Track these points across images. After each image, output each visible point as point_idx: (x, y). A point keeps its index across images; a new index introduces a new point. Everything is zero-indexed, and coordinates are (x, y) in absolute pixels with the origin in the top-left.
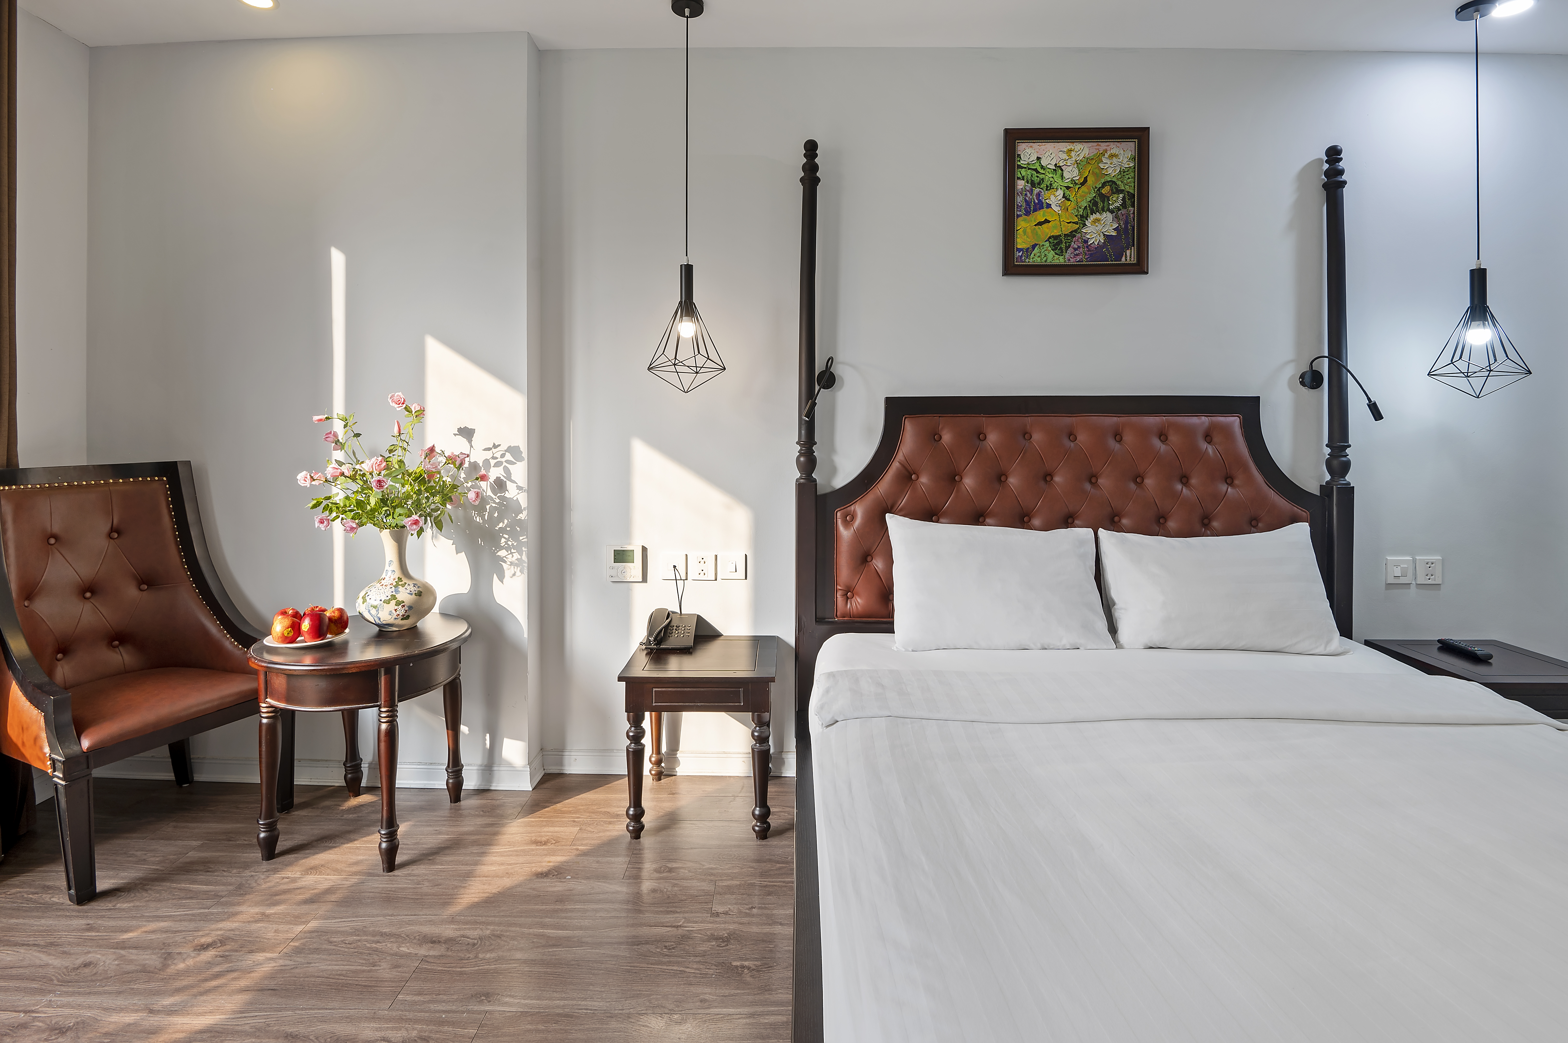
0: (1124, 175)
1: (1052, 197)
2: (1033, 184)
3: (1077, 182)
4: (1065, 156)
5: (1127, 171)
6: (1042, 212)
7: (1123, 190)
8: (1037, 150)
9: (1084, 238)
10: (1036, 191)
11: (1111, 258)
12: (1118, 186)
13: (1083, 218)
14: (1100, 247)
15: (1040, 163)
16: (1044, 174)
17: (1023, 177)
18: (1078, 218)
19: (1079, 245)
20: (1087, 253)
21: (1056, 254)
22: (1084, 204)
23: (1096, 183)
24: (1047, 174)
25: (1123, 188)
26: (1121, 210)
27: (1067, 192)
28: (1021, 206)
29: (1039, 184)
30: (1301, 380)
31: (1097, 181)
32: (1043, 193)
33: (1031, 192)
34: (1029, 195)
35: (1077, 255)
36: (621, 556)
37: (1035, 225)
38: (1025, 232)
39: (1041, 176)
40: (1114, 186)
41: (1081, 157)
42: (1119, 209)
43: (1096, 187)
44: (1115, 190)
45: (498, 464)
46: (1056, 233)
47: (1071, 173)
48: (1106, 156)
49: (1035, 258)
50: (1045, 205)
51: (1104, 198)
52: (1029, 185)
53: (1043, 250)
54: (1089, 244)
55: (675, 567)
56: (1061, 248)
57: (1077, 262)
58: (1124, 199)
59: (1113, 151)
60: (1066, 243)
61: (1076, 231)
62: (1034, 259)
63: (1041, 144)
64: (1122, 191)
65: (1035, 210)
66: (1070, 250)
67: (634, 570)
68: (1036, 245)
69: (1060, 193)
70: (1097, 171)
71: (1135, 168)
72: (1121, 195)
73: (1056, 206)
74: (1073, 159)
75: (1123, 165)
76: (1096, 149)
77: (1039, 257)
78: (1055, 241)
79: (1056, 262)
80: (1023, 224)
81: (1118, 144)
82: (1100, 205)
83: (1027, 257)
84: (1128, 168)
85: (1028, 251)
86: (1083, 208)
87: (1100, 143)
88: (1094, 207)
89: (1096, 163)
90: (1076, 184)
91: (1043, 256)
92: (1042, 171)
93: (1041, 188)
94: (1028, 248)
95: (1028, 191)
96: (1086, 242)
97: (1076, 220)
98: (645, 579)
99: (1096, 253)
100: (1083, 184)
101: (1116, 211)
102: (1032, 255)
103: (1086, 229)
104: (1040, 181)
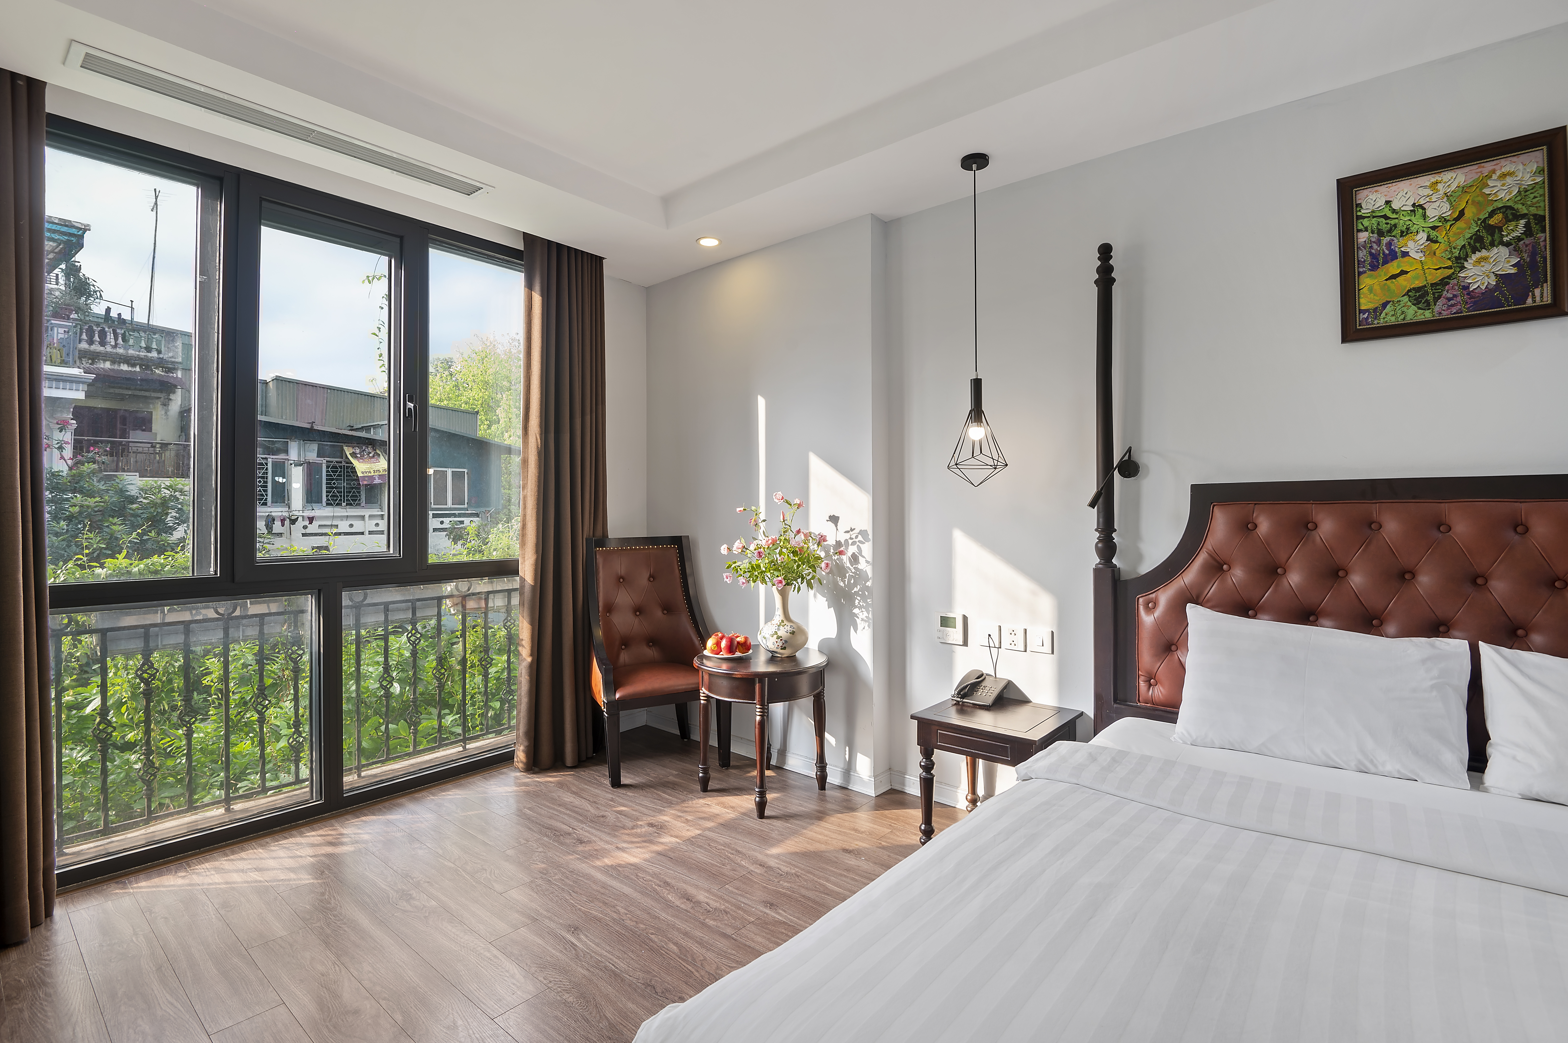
0: (1525, 196)
1: (1411, 244)
2: (1381, 233)
3: (1447, 218)
4: (1428, 192)
5: (1532, 189)
6: (1396, 263)
7: (1526, 214)
8: (1385, 193)
9: (1463, 284)
10: (1385, 240)
11: (1508, 302)
12: (1517, 210)
13: (1460, 259)
14: (1489, 291)
15: (1390, 207)
16: (1397, 218)
17: (1366, 228)
18: (1452, 261)
19: (1455, 293)
20: (1469, 301)
21: (1419, 308)
22: (1461, 242)
23: (1478, 214)
24: (1402, 217)
25: (1526, 212)
26: (1523, 239)
27: (1433, 234)
28: (1365, 261)
29: (1390, 231)
31: (1480, 211)
32: (1396, 242)
33: (1379, 243)
34: (1375, 246)
35: (1452, 306)
36: (946, 622)
37: (1386, 280)
38: (1371, 290)
39: (1393, 222)
40: (1509, 212)
41: (1453, 187)
42: (1519, 239)
43: (1479, 219)
44: (1511, 217)
45: (853, 543)
46: (1418, 284)
47: (1437, 209)
48: (1494, 177)
49: (1388, 317)
50: (1399, 254)
51: (1493, 230)
52: (1376, 235)
53: (1399, 307)
54: (1471, 290)
55: (990, 635)
56: (1427, 302)
57: (1452, 314)
58: (1527, 226)
59: (1505, 170)
60: (1434, 294)
61: (1449, 277)
62: (1386, 320)
63: (1390, 185)
64: (1523, 216)
65: (1385, 262)
66: (1441, 301)
67: (955, 635)
68: (1387, 303)
69: (1422, 237)
71: (1544, 183)
72: (1523, 222)
73: (1417, 252)
74: (1442, 192)
75: (1523, 183)
76: (1477, 173)
77: (1393, 315)
78: (1418, 294)
79: (1420, 318)
80: (1369, 281)
81: (1514, 159)
82: (1488, 239)
83: (1375, 319)
84: (1534, 185)
85: (1376, 312)
86: (1459, 247)
87: (1483, 165)
88: (1477, 243)
89: (1478, 189)
90: (1446, 221)
91: (1398, 314)
92: (1394, 216)
93: (1394, 236)
94: (1377, 308)
95: (1374, 242)
96: (1466, 288)
97: (1449, 263)
98: (965, 643)
99: (1487, 297)
100: (1457, 219)
101: (1515, 242)
102: (1383, 315)
103: (1465, 273)
104: (1391, 228)
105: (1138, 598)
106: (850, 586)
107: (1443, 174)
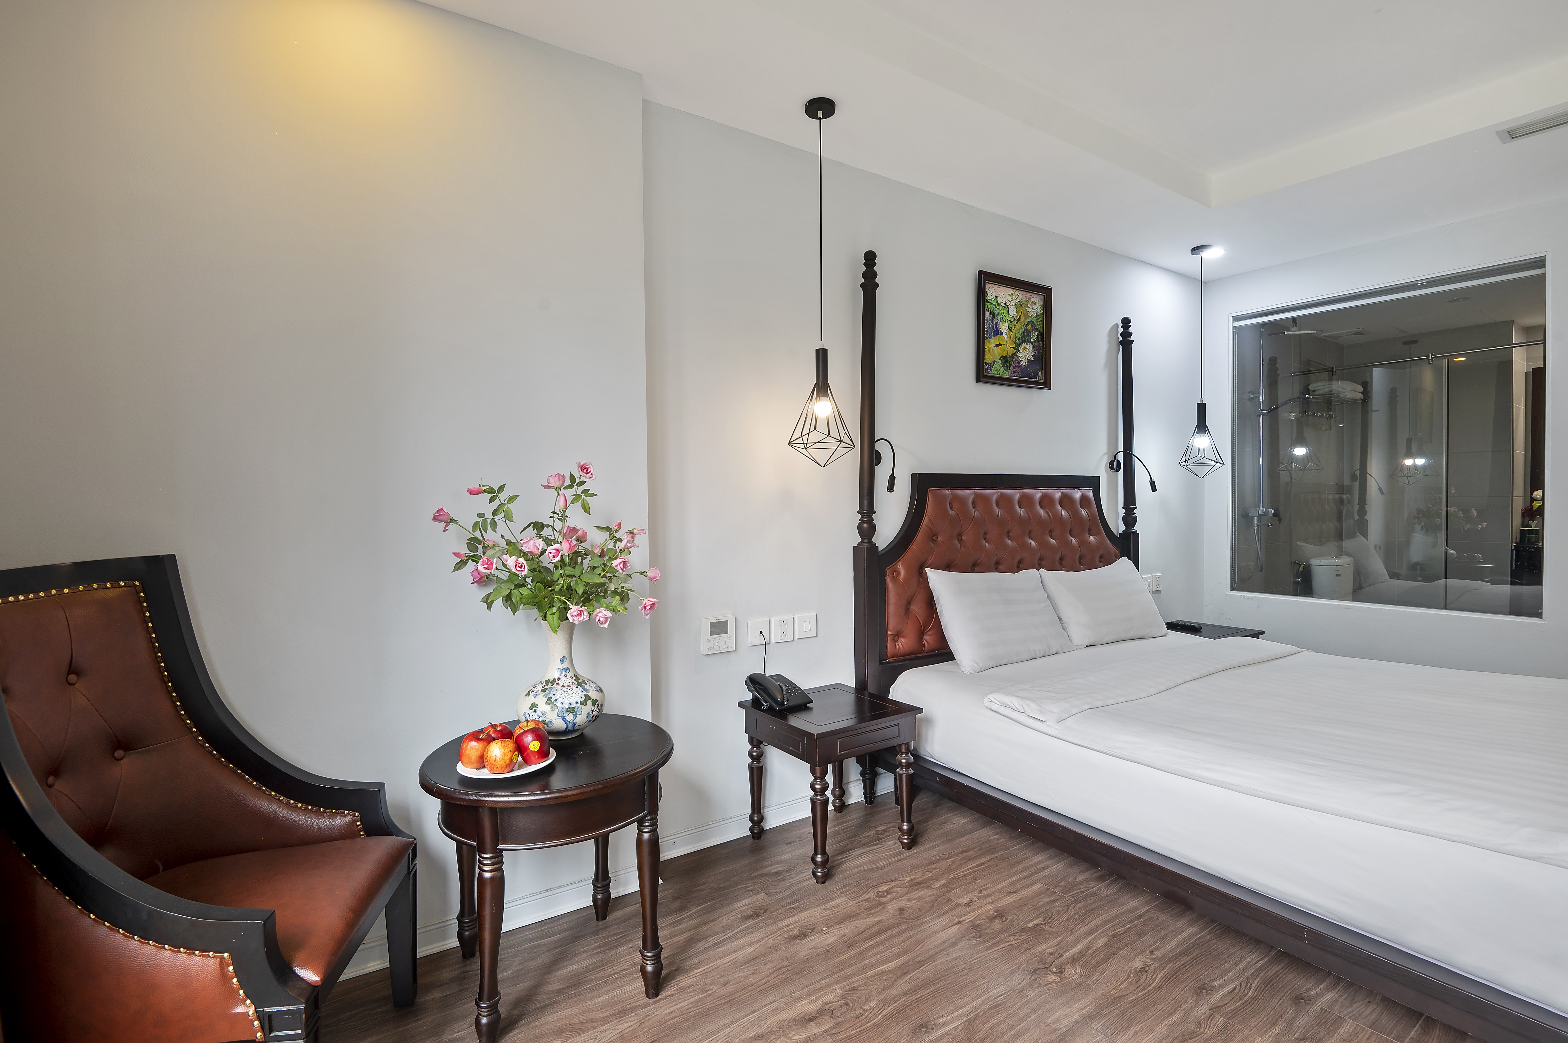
1: (1003, 327)
2: (994, 316)
3: (1015, 318)
4: (1010, 298)
5: (1041, 316)
6: (998, 338)
7: (1038, 329)
8: (996, 291)
9: (1018, 360)
10: (995, 321)
11: (1032, 376)
12: (1035, 325)
13: (1018, 345)
14: (1026, 367)
15: (997, 300)
16: (999, 309)
17: (989, 309)
19: (1016, 364)
20: (1019, 370)
21: (1004, 369)
22: (1019, 335)
23: (1025, 321)
24: (1001, 309)
25: (1038, 327)
26: (1038, 342)
27: (1011, 325)
28: (986, 331)
29: (997, 316)
30: (1111, 466)
31: (1025, 319)
32: (998, 323)
33: (992, 321)
34: (990, 323)
35: (1014, 371)
36: (718, 628)
37: (994, 346)
38: (988, 351)
39: (998, 311)
40: (1033, 325)
41: (1018, 301)
43: (1025, 324)
46: (1004, 353)
47: (1012, 311)
48: (1030, 302)
50: (999, 332)
51: (1028, 332)
52: (991, 316)
53: (998, 366)
55: (761, 632)
56: (1007, 366)
57: (1014, 377)
58: (1038, 335)
59: (1033, 300)
60: (1009, 362)
61: (1014, 354)
62: (994, 372)
65: (994, 335)
66: (1011, 368)
67: (728, 641)
68: (994, 361)
69: (1007, 325)
70: (1025, 312)
71: (1043, 314)
72: (1037, 332)
73: (1005, 334)
74: (1014, 301)
75: (1039, 310)
76: (1025, 296)
77: (996, 370)
78: (1004, 360)
79: (1005, 375)
80: (986, 345)
81: (1036, 295)
82: (1026, 337)
83: (988, 370)
84: (1041, 314)
85: (989, 365)
86: (1018, 338)
87: (1027, 292)
88: (1023, 338)
89: (1025, 306)
91: (998, 370)
92: (998, 307)
93: (998, 320)
94: (991, 363)
95: (990, 320)
96: (1019, 363)
97: (1015, 346)
98: (737, 648)
99: (1024, 372)
100: (1018, 320)
101: (1034, 343)
102: (993, 369)
103: (1019, 354)
104: (997, 314)
107: (1015, 290)
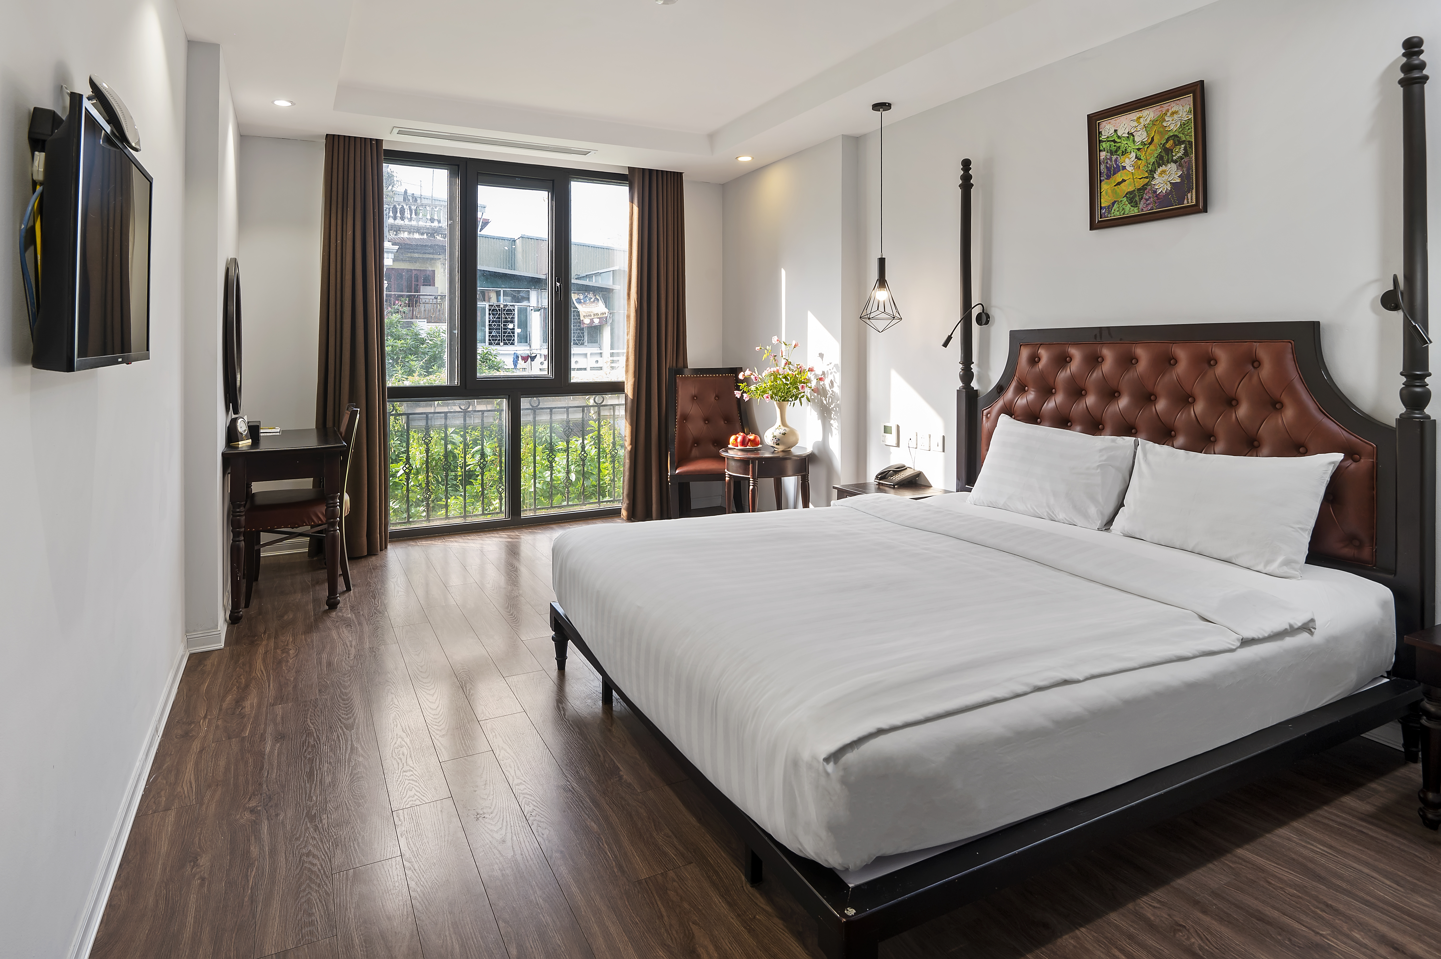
0: (1184, 128)
1: (1127, 160)
2: (1112, 153)
3: (1146, 143)
4: (1135, 124)
5: (1187, 123)
6: (1120, 174)
7: (1184, 141)
8: (1114, 124)
9: (1153, 189)
10: (1114, 157)
11: (1175, 202)
12: (1180, 138)
13: (1152, 172)
14: (1168, 194)
15: (1117, 134)
16: (1120, 142)
17: (1104, 149)
18: (1148, 173)
19: (1150, 195)
20: (1157, 201)
21: (1132, 206)
22: (1152, 160)
23: (1161, 140)
24: (1123, 142)
25: (1184, 139)
26: (1183, 158)
27: (1139, 153)
28: (1103, 172)
29: (1116, 151)
31: (1161, 138)
32: (1119, 159)
33: (1111, 159)
34: (1109, 162)
35: (1148, 204)
36: (887, 430)
37: (1115, 186)
38: (1107, 193)
39: (1118, 145)
40: (1176, 139)
41: (1148, 121)
42: (1181, 158)
43: (1161, 144)
44: (1177, 143)
45: (831, 373)
46: (1131, 189)
47: (1141, 136)
48: (1168, 114)
49: (1116, 213)
50: (1121, 168)
51: (1168, 151)
52: (1109, 154)
53: (1121, 205)
54: (1158, 193)
55: (912, 439)
56: (1136, 201)
57: (1149, 210)
58: (1185, 149)
59: (1173, 110)
60: (1139, 196)
61: (1147, 184)
62: (1114, 214)
63: (1116, 119)
64: (1183, 142)
65: (1114, 174)
66: (1143, 201)
67: (891, 439)
68: (1115, 202)
69: (1133, 155)
70: (1161, 129)
71: (1192, 119)
72: (1183, 146)
73: (1130, 166)
74: (1142, 124)
75: (1182, 119)
76: (1159, 111)
77: (1118, 211)
78: (1131, 196)
79: (1132, 213)
80: (1106, 187)
81: (1178, 102)
82: (1165, 158)
83: (1109, 213)
84: (1188, 121)
85: (1109, 208)
86: (1152, 163)
87: (1162, 105)
88: (1161, 161)
89: (1160, 123)
90: (1145, 145)
91: (1121, 210)
92: (1119, 141)
93: (1118, 155)
94: (1109, 206)
95: (1109, 159)
96: (1155, 192)
97: (1147, 175)
98: (898, 445)
99: (1164, 200)
100: (1150, 144)
101: (1179, 160)
102: (1113, 210)
103: (1154, 181)
104: (1117, 149)
105: (983, 411)
106: (829, 404)
107: (1143, 111)
